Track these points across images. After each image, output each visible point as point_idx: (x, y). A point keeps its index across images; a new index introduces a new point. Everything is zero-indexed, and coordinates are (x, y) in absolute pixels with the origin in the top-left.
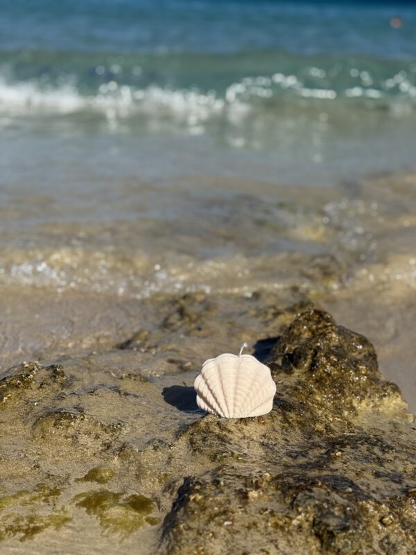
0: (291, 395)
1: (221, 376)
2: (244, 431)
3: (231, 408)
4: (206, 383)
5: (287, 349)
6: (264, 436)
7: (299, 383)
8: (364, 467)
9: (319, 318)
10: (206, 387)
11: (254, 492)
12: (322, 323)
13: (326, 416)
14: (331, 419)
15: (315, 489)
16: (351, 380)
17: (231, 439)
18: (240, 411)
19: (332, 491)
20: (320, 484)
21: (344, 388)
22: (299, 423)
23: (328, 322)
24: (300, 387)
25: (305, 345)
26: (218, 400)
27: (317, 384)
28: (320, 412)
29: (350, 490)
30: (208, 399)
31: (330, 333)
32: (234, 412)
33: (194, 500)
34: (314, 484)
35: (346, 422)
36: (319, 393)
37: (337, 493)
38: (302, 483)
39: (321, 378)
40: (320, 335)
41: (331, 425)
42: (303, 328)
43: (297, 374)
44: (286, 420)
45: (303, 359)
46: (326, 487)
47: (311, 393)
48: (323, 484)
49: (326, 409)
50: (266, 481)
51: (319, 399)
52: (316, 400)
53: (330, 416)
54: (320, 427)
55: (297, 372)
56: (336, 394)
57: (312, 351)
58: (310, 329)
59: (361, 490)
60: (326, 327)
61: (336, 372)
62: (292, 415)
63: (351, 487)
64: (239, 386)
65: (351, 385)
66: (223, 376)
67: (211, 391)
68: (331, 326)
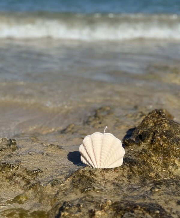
0: (137, 157)
1: (93, 145)
2: (105, 176)
3: (98, 163)
4: (85, 149)
5: (140, 132)
6: (116, 179)
7: (143, 150)
8: (171, 198)
9: (159, 116)
10: (85, 151)
11: (99, 211)
12: (160, 118)
13: (157, 168)
14: (160, 170)
15: (136, 211)
16: (174, 149)
17: (96, 180)
18: (104, 164)
19: (147, 212)
20: (139, 208)
21: (170, 153)
22: (139, 172)
23: (163, 118)
24: (143, 153)
25: (150, 130)
26: (91, 158)
27: (154, 151)
28: (154, 167)
29: (158, 212)
30: (86, 157)
31: (164, 123)
32: (100, 165)
33: (63, 215)
34: (136, 207)
35: (169, 172)
36: (155, 156)
37: (150, 214)
38: (128, 207)
39: (157, 148)
40: (159, 124)
41: (160, 174)
42: (149, 121)
43: (143, 146)
44: (131, 170)
45: (147, 137)
46: (143, 210)
47: (150, 156)
48: (141, 208)
49: (158, 165)
50: (109, 205)
51: (154, 159)
52: (153, 160)
53: (160, 168)
54: (152, 175)
55: (143, 144)
56: (165, 157)
57: (153, 133)
58: (153, 122)
59: (166, 212)
60: (162, 120)
61: (165, 145)
62: (136, 167)
63: (159, 210)
64: (103, 151)
65: (174, 152)
66: (94, 145)
67: (88, 153)
68: (165, 120)
